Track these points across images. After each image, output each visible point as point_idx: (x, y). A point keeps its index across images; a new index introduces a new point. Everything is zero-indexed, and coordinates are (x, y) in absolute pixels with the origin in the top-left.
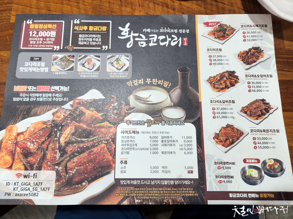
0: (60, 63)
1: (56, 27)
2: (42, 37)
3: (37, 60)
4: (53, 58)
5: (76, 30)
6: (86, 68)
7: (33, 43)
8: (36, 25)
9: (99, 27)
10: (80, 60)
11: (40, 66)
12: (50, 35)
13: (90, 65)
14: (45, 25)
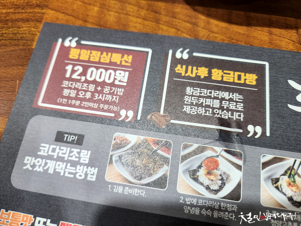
0: (129, 158)
1: (130, 61)
2: (94, 82)
3: (72, 142)
4: (113, 142)
5: (179, 75)
6: (202, 184)
7: (70, 94)
8: (85, 51)
9: (237, 73)
10: (185, 158)
11: (77, 159)
12: (115, 79)
13: (212, 177)
14: (105, 53)
